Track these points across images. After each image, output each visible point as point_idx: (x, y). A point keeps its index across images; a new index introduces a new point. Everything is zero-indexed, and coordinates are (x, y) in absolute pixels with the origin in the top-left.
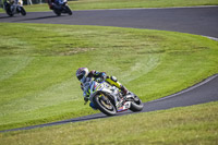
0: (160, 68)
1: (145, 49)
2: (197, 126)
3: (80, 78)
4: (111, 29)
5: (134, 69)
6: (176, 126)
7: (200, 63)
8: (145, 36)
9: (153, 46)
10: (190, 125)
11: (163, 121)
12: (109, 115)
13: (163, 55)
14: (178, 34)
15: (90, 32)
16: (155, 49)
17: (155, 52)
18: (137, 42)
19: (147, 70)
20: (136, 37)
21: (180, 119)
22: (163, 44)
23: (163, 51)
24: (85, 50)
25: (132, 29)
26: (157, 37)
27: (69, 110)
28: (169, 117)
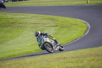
1: (49, 25)
2: (73, 61)
4: (33, 15)
6: (63, 61)
7: (74, 31)
8: (48, 19)
9: (52, 23)
10: (69, 60)
11: (57, 58)
12: (50, 52)
15: (23, 16)
17: (53, 26)
20: (44, 19)
21: (65, 58)
23: (57, 26)
24: (21, 25)
27: (13, 53)
28: (60, 56)
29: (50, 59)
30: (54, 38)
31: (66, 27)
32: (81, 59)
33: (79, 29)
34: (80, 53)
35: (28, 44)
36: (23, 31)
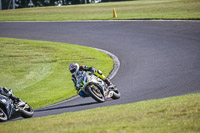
0: (53, 76)
5: (28, 77)
8: (38, 47)
9: (46, 56)
13: (55, 64)
14: (69, 45)
16: (47, 59)
17: (47, 62)
18: (31, 53)
19: (40, 78)
22: (55, 54)
23: (55, 61)
25: (26, 41)
26: (49, 48)
30: (104, 77)
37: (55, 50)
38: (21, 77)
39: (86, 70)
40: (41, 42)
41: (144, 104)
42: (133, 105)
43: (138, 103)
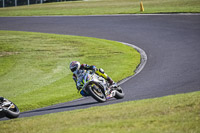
1: (66, 54)
2: (113, 124)
3: (73, 70)
4: (34, 34)
5: (55, 71)
6: (94, 124)
8: (65, 42)
9: (73, 51)
11: (83, 119)
15: (15, 37)
16: (74, 53)
17: (74, 56)
18: (58, 47)
19: (67, 72)
20: (57, 42)
21: (97, 118)
22: (82, 48)
23: (82, 55)
24: (10, 54)
25: (54, 35)
26: (76, 42)
28: (87, 115)
29: (69, 120)
31: (101, 57)
32: (129, 120)
33: (125, 61)
34: (127, 109)
35: (26, 92)
36: (14, 66)
37: (82, 44)
38: (48, 71)
39: (87, 69)
40: (68, 36)
41: (171, 99)
42: (161, 99)
43: (166, 97)
